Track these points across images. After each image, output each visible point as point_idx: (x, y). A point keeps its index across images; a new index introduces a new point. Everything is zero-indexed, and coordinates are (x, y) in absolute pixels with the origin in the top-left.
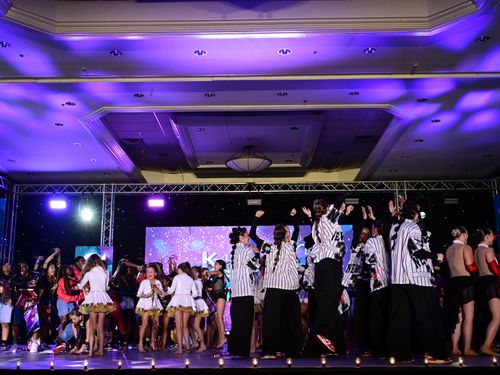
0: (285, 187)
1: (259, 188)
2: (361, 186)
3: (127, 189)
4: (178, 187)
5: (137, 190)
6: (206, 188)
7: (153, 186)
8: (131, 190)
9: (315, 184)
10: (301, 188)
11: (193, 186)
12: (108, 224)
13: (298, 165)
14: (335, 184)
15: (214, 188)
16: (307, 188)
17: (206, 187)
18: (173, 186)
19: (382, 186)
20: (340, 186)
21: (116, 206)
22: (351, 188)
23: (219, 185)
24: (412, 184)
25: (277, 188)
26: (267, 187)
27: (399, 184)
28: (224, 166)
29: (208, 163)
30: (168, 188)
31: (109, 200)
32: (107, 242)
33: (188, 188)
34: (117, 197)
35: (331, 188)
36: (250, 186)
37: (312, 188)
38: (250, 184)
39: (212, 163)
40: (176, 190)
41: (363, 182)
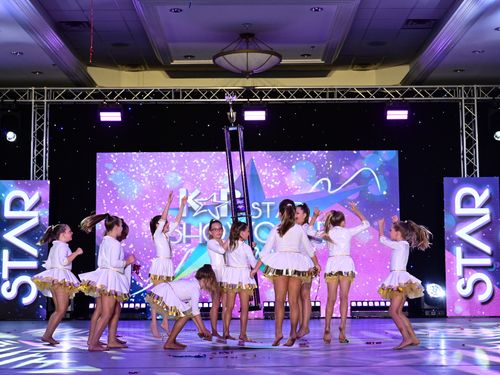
0: (300, 93)
1: (261, 95)
2: (411, 93)
3: (68, 95)
4: (143, 93)
5: (82, 97)
6: (184, 95)
7: (106, 92)
8: (72, 97)
9: (343, 90)
10: (323, 95)
11: (165, 91)
12: (40, 148)
13: (319, 61)
14: (373, 90)
15: (196, 94)
16: (332, 95)
17: (184, 92)
18: (135, 91)
19: (441, 93)
20: (380, 93)
21: (52, 120)
22: (396, 95)
23: (203, 91)
24: (486, 90)
25: (288, 95)
26: (274, 93)
27: (467, 89)
28: (211, 62)
29: (186, 57)
30: (127, 94)
31: (41, 112)
32: (39, 173)
33: (157, 94)
34: (53, 106)
35: (367, 95)
36: (248, 92)
37: (339, 96)
38: (248, 88)
39: (192, 57)
40: (140, 97)
41: (414, 87)
